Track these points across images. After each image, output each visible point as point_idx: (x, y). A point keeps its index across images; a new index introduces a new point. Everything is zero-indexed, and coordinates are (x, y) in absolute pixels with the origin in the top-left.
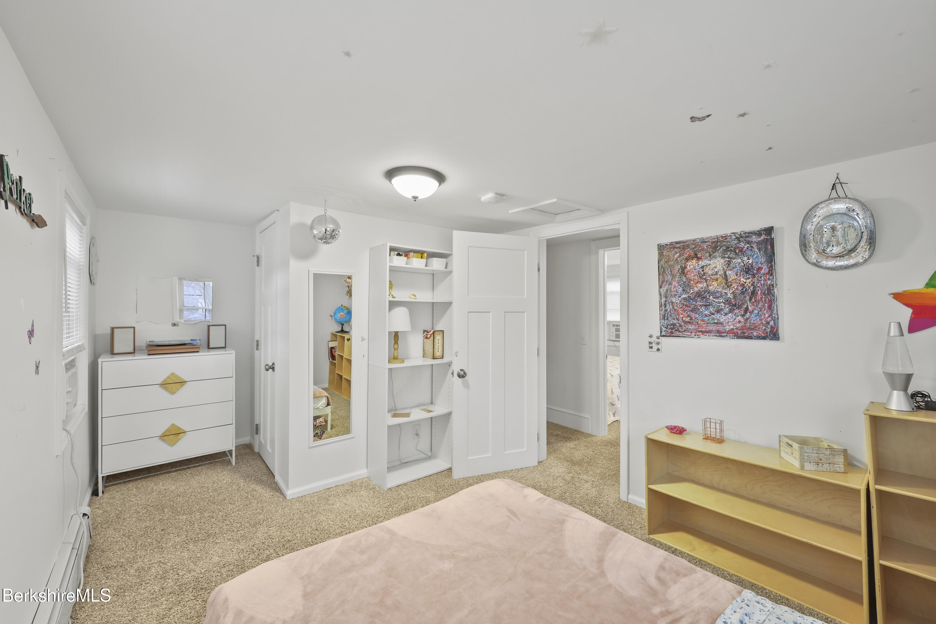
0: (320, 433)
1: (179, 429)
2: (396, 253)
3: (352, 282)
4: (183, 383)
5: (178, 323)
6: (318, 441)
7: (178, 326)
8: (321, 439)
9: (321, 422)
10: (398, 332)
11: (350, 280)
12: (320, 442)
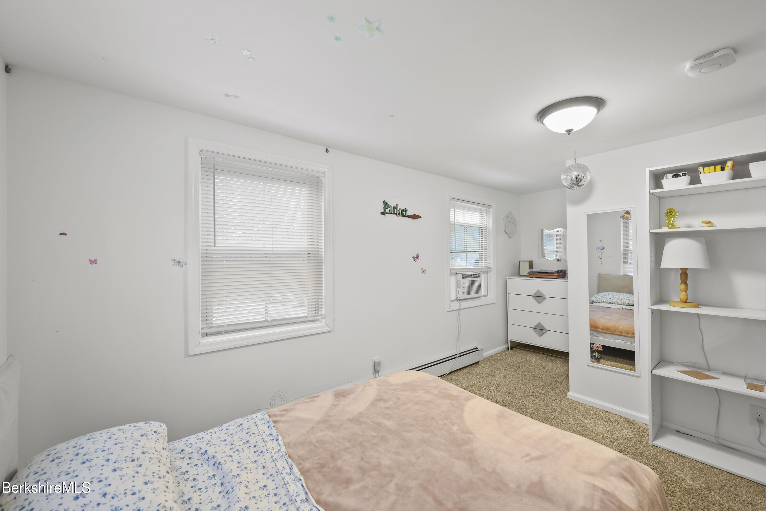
0: (598, 356)
1: (543, 327)
2: (672, 175)
3: (631, 216)
4: (544, 298)
5: (560, 259)
6: (595, 362)
7: (560, 261)
8: (598, 362)
9: (598, 347)
10: (687, 269)
11: (628, 215)
12: (592, 364)
